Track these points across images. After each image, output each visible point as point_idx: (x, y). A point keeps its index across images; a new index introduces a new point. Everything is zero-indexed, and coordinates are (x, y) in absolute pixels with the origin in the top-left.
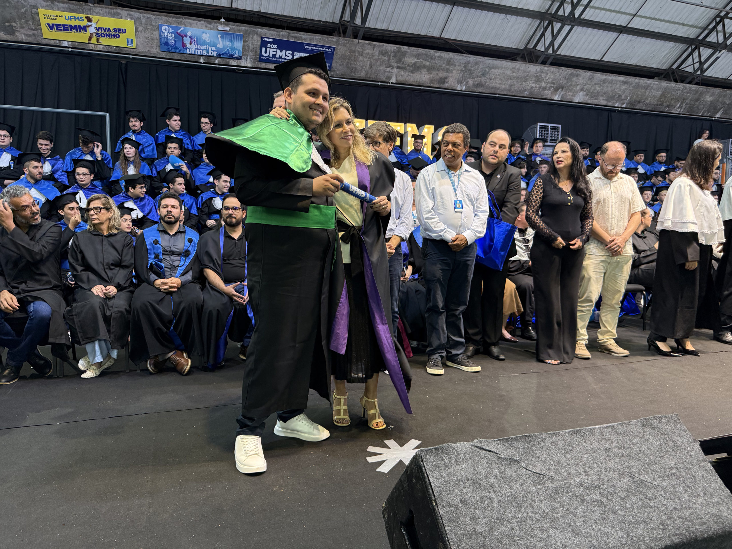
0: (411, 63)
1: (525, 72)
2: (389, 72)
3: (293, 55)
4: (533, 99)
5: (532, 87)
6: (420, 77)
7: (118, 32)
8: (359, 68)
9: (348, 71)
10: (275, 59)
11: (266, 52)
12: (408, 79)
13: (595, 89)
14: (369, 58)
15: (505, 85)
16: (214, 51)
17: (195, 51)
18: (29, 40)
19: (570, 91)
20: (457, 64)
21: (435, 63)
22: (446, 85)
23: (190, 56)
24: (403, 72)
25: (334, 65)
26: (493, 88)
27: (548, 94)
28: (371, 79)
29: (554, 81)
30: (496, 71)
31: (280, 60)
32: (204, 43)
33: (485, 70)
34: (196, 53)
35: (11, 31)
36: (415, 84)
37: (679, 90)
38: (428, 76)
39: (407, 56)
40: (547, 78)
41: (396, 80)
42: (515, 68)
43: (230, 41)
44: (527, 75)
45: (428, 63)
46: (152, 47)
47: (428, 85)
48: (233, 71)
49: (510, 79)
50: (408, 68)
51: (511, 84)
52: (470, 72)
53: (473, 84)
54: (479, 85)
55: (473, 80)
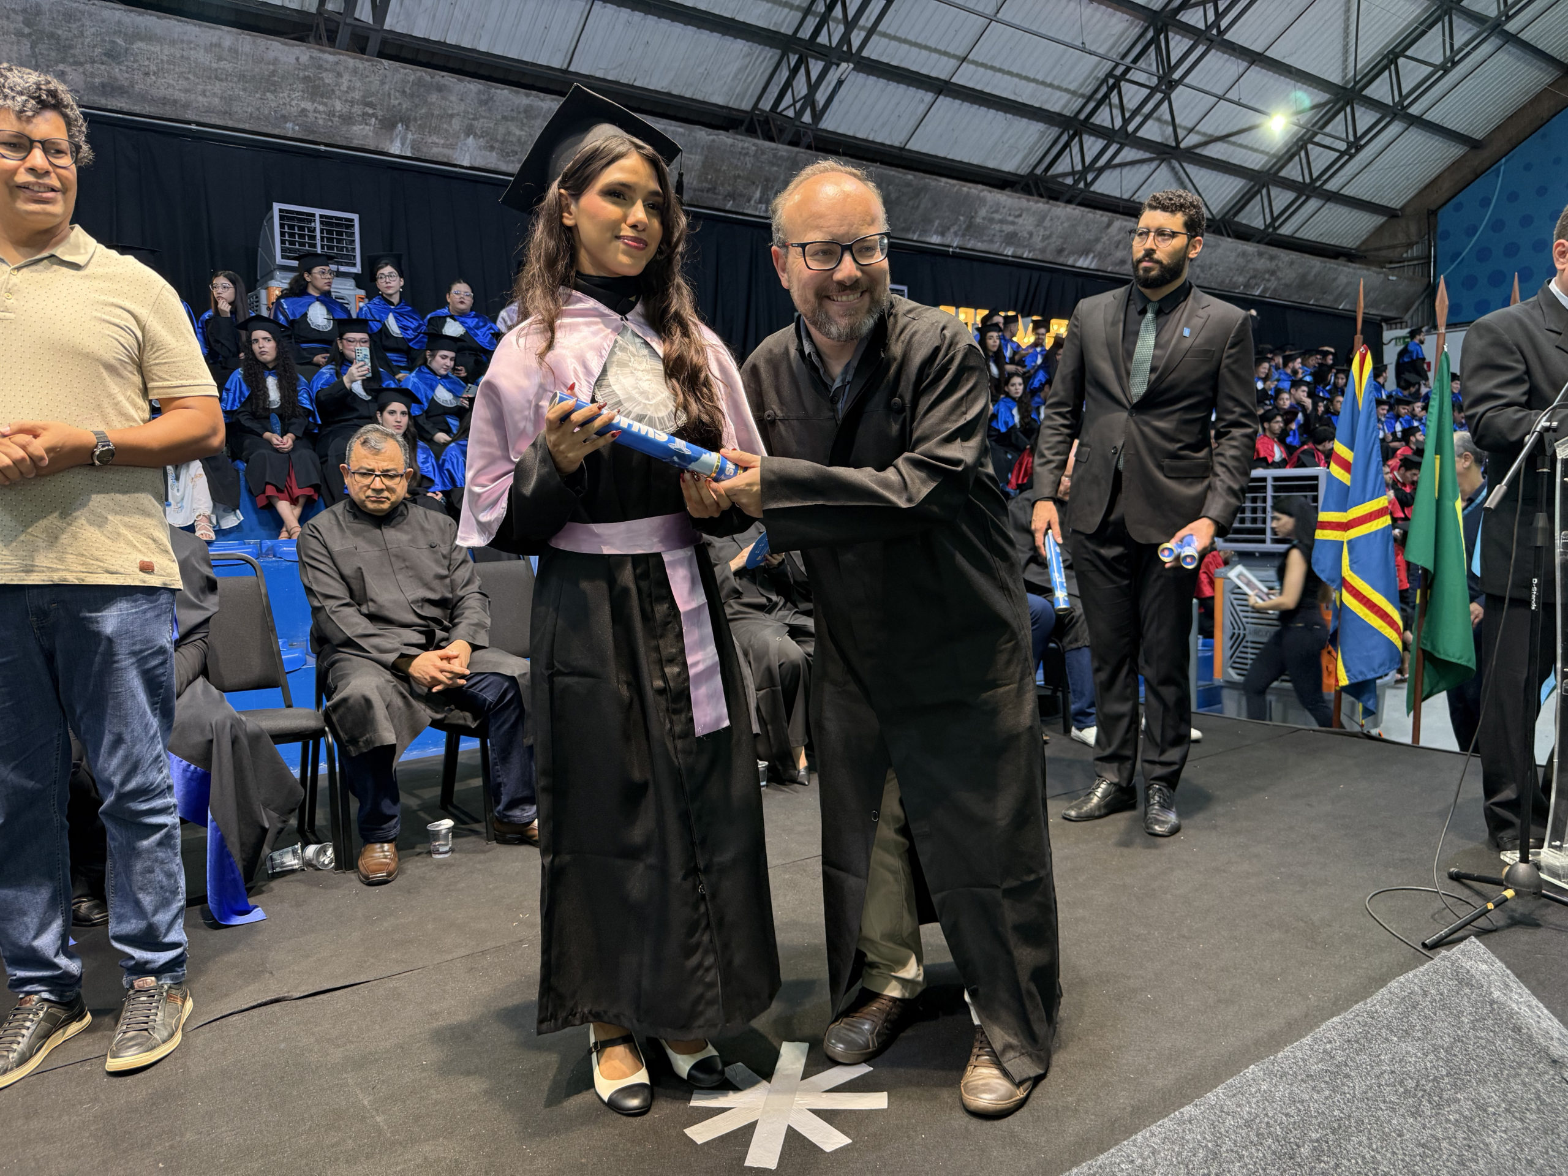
1: (261, 60)
4: (323, 148)
5: (304, 110)
13: (509, 133)
15: (204, 93)
19: (436, 131)
26: (164, 101)
27: (366, 137)
29: (373, 99)
30: (158, 49)
33: (114, 42)
37: (747, 154)
40: (344, 88)
42: (219, 45)
44: (273, 73)
49: (216, 78)
51: (225, 95)
52: (58, 43)
53: (85, 82)
54: (109, 89)
55: (81, 70)
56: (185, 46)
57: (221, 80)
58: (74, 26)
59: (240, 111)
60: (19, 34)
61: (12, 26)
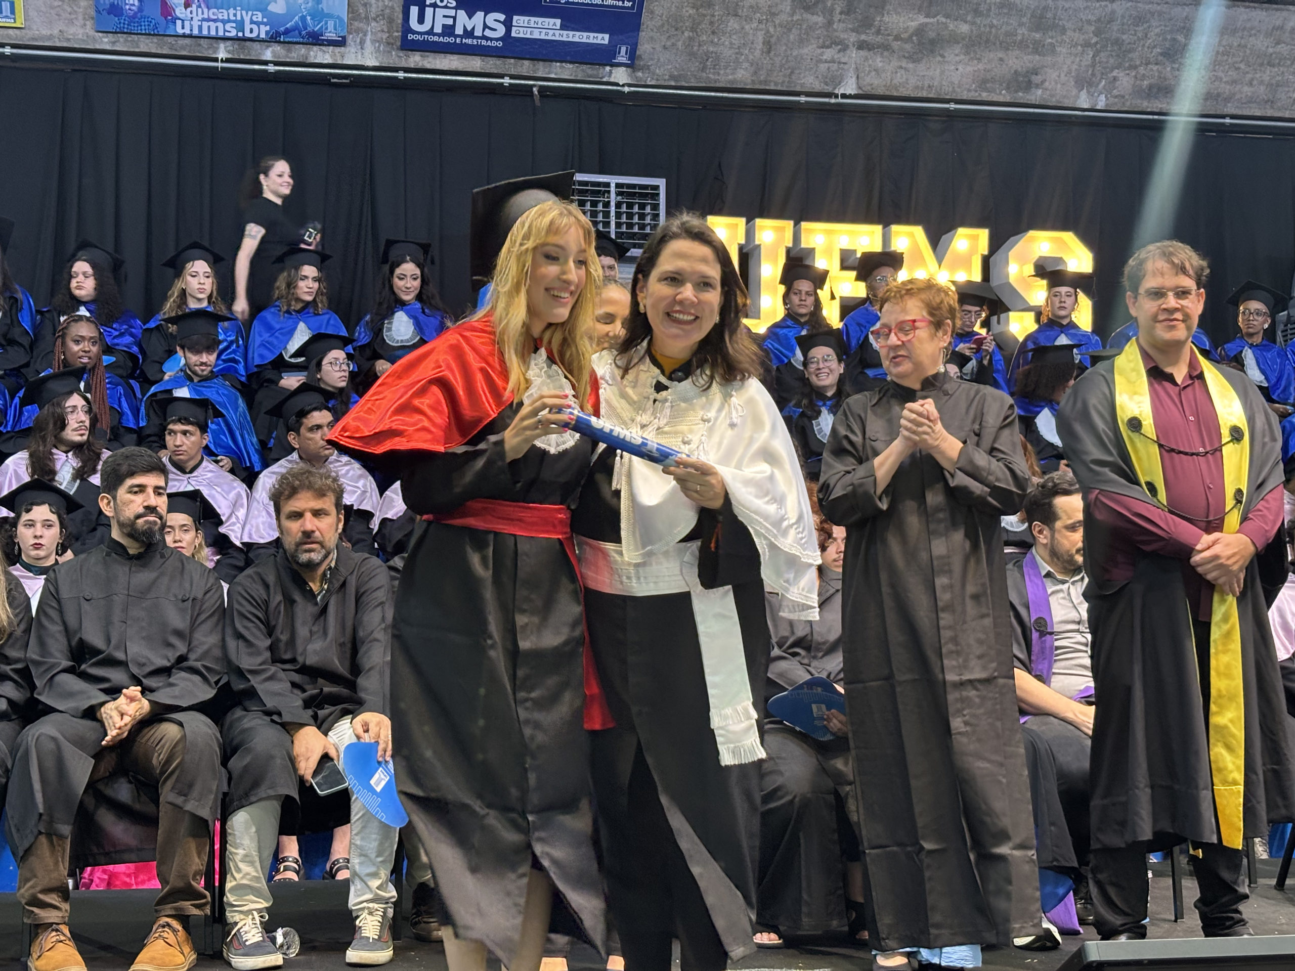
0: (906, 29)
2: (833, 61)
3: (508, 24)
6: (942, 72)
8: (727, 53)
9: (694, 66)
10: (451, 40)
11: (421, 20)
12: (899, 78)
14: (760, 22)
15: (1250, 84)
16: (258, 24)
17: (200, 28)
20: (1068, 25)
21: (992, 26)
22: (1036, 96)
23: (188, 41)
24: (879, 59)
25: (644, 48)
28: (772, 87)
31: (469, 41)
33: (1174, 39)
34: (205, 32)
36: (924, 94)
38: (969, 69)
39: (886, 8)
41: (860, 88)
42: (1281, 28)
45: (964, 28)
46: (71, 22)
47: (973, 96)
48: (323, 80)
49: (1269, 64)
50: (896, 45)
51: (1274, 82)
52: (1120, 49)
53: (1133, 85)
54: (1155, 90)
55: (1134, 74)
56: (1246, 33)
57: (1273, 66)
58: (1141, 28)
59: (1283, 96)
60: (1087, 44)
61: (1082, 37)
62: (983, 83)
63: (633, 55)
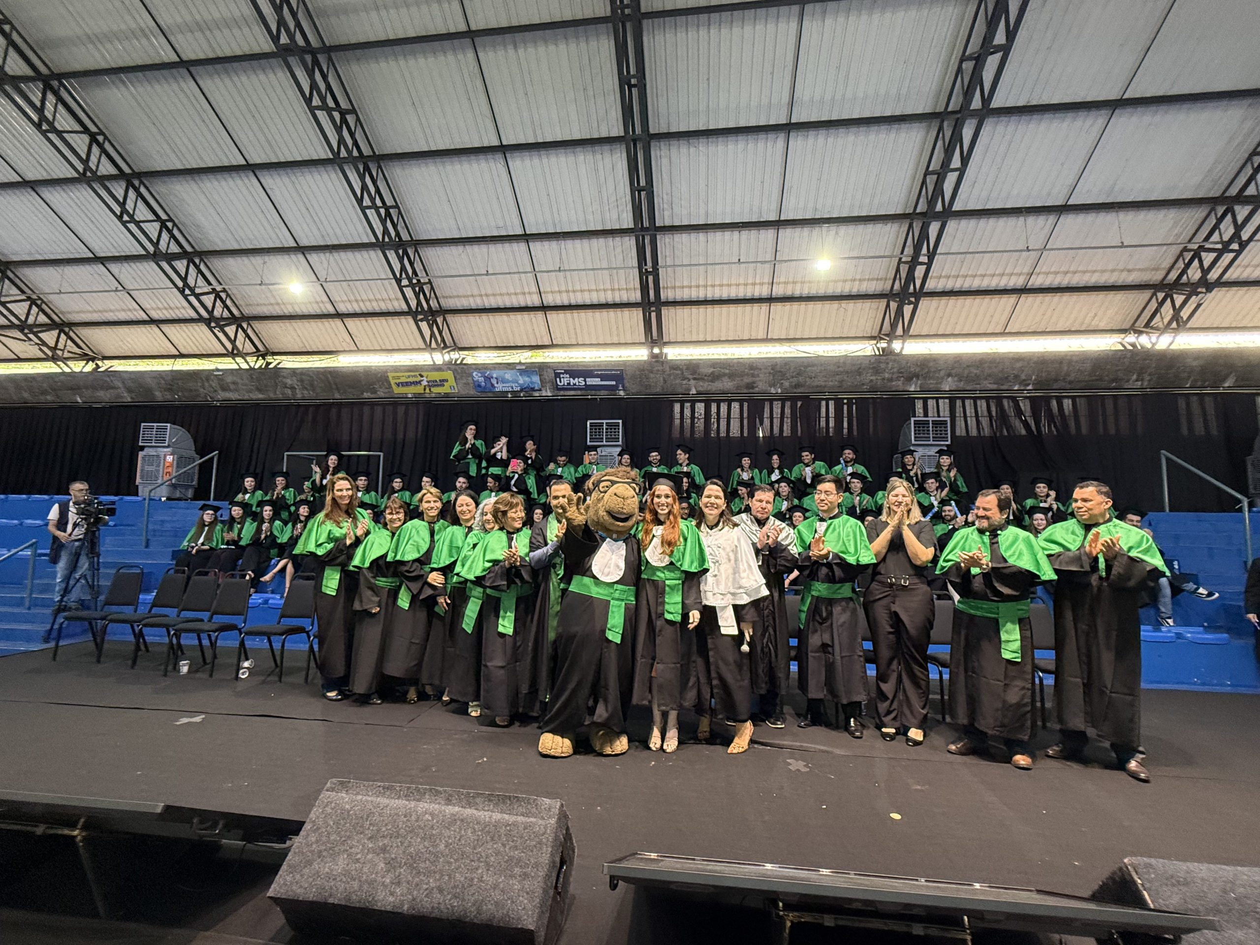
0: (708, 373)
2: (687, 384)
3: (585, 381)
6: (723, 385)
7: (443, 381)
8: (653, 384)
9: (643, 389)
10: (570, 387)
11: (561, 382)
12: (709, 388)
13: (970, 372)
14: (661, 374)
15: (832, 381)
16: (517, 387)
18: (387, 396)
19: (930, 378)
23: (500, 393)
24: (701, 383)
25: (627, 385)
31: (575, 387)
32: (508, 381)
34: (504, 390)
35: (374, 391)
41: (697, 391)
43: (529, 377)
46: (471, 391)
49: (837, 375)
50: (706, 378)
53: (789, 385)
55: (789, 381)
62: (738, 388)
63: (623, 387)
